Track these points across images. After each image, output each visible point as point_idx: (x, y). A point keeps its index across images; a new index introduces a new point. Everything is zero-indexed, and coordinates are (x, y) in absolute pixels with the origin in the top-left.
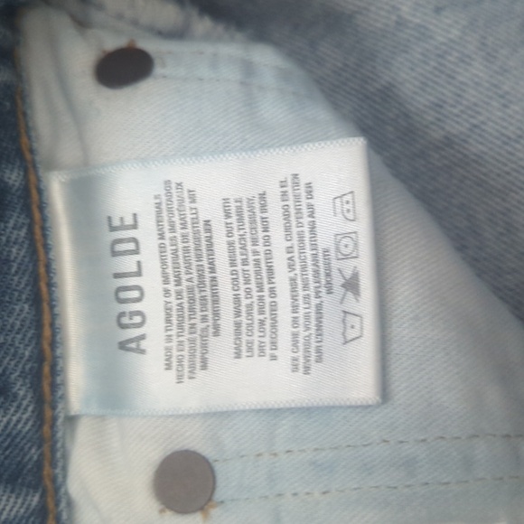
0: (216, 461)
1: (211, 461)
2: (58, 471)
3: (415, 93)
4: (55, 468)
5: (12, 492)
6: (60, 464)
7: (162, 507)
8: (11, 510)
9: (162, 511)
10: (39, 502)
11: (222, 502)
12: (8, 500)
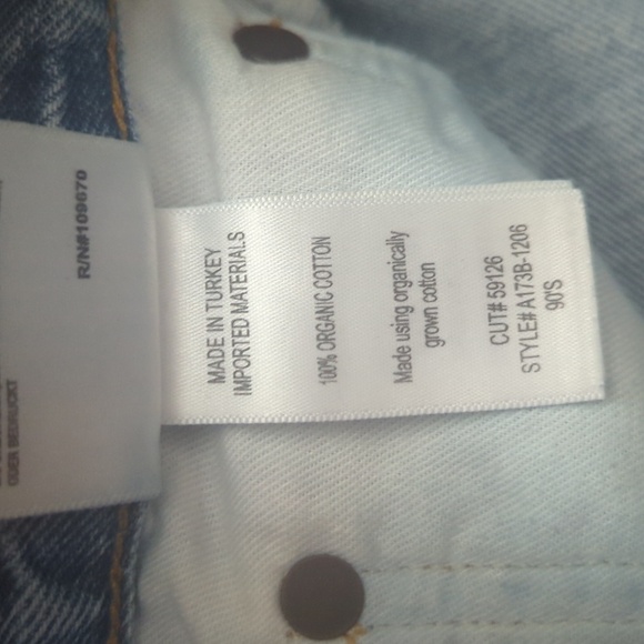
0: (366, 571)
1: (358, 570)
2: (129, 570)
3: (623, 139)
4: (126, 566)
5: (66, 597)
6: (133, 562)
7: (289, 629)
8: (63, 623)
9: (289, 635)
10: (100, 613)
11: (372, 627)
12: (60, 610)
